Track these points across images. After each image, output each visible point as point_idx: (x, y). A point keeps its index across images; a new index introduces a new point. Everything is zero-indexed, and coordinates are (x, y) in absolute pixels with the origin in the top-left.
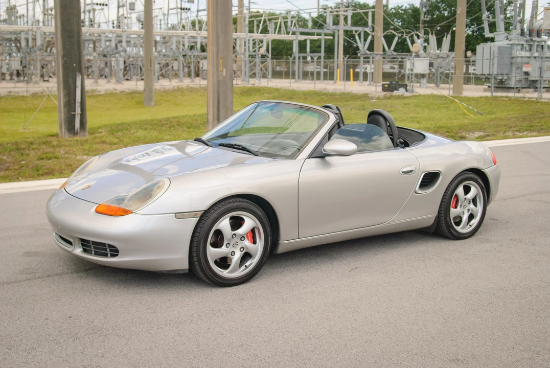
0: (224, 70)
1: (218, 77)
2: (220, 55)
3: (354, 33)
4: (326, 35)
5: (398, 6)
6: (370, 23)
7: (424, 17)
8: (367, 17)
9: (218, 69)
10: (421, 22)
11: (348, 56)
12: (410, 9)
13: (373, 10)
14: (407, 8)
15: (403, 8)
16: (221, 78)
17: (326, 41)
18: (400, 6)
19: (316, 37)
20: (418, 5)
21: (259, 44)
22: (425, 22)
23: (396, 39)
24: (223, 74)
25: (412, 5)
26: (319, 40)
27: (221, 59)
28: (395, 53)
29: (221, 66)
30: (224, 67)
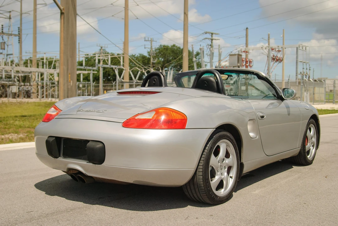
0: (71, 81)
1: (68, 86)
2: (69, 71)
3: (114, 69)
4: (94, 71)
5: (133, 55)
6: (122, 63)
7: (153, 61)
8: (120, 59)
9: (67, 81)
10: (151, 63)
11: (115, 82)
12: (140, 57)
13: (123, 55)
14: (138, 56)
15: (136, 56)
17: (94, 74)
18: (134, 54)
19: (86, 72)
20: (146, 54)
21: (49, 76)
22: (153, 63)
23: (139, 72)
24: (70, 84)
25: (141, 54)
26: (89, 74)
27: (69, 74)
28: (139, 81)
29: (69, 79)
30: (71, 80)
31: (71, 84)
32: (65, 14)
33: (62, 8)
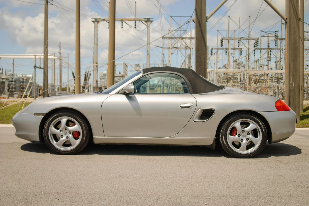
0: (294, 83)
2: (291, 74)
16: (291, 88)
27: (291, 77)
29: (292, 81)
30: (293, 81)
31: (294, 85)
32: (288, 23)
33: (285, 18)
